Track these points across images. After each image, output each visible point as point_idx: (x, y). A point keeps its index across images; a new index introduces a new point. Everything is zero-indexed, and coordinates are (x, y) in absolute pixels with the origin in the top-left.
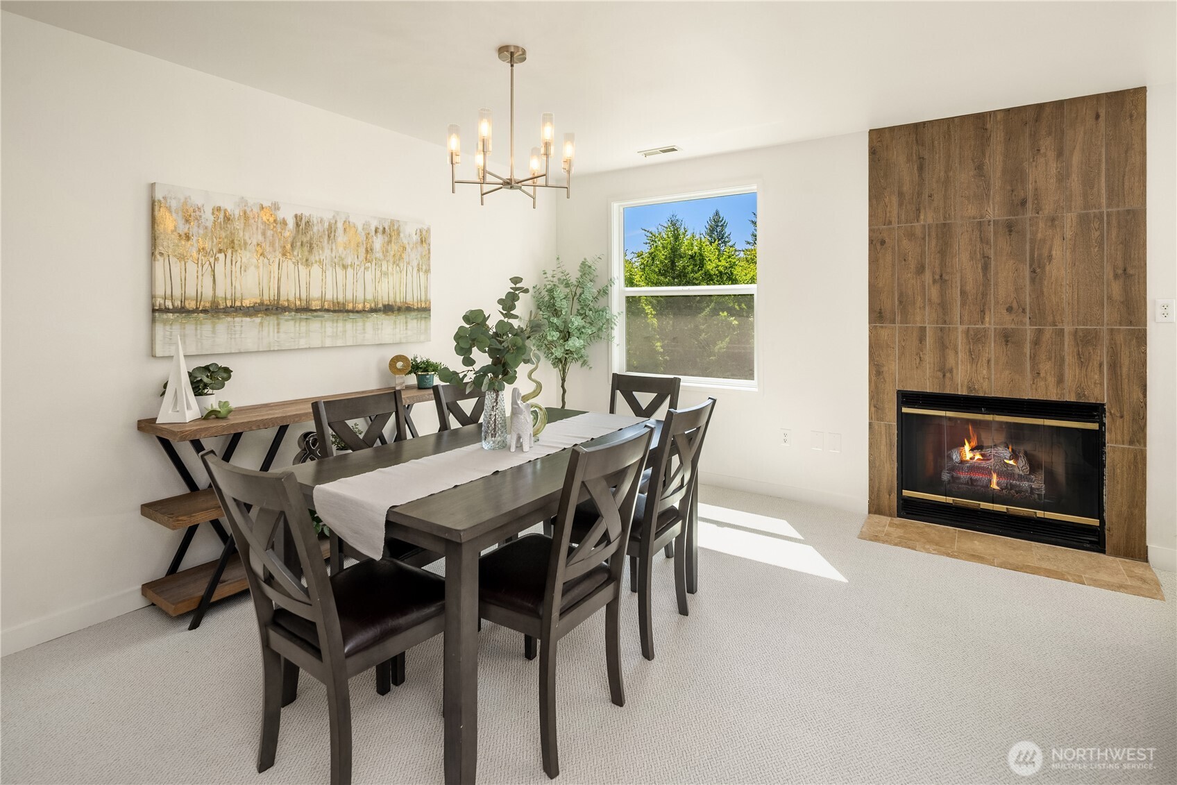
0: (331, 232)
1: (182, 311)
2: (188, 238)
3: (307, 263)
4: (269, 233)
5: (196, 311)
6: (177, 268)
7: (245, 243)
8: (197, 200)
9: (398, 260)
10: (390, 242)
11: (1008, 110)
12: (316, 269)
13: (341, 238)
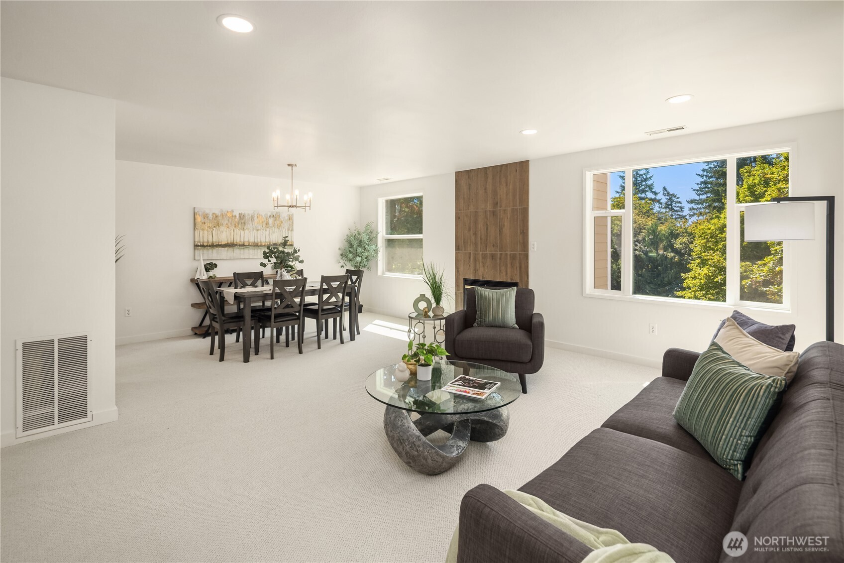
0: (252, 218)
1: (203, 246)
2: (205, 223)
3: (243, 229)
4: (230, 220)
5: (207, 246)
6: (201, 233)
7: (222, 224)
8: (207, 212)
9: (279, 227)
10: (276, 220)
11: (493, 167)
12: (247, 231)
13: (256, 220)
